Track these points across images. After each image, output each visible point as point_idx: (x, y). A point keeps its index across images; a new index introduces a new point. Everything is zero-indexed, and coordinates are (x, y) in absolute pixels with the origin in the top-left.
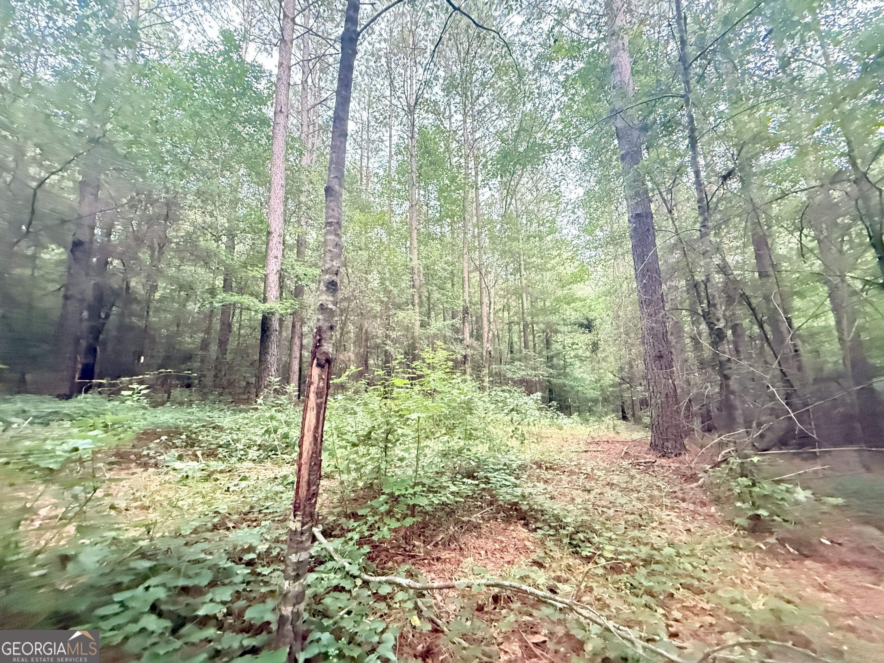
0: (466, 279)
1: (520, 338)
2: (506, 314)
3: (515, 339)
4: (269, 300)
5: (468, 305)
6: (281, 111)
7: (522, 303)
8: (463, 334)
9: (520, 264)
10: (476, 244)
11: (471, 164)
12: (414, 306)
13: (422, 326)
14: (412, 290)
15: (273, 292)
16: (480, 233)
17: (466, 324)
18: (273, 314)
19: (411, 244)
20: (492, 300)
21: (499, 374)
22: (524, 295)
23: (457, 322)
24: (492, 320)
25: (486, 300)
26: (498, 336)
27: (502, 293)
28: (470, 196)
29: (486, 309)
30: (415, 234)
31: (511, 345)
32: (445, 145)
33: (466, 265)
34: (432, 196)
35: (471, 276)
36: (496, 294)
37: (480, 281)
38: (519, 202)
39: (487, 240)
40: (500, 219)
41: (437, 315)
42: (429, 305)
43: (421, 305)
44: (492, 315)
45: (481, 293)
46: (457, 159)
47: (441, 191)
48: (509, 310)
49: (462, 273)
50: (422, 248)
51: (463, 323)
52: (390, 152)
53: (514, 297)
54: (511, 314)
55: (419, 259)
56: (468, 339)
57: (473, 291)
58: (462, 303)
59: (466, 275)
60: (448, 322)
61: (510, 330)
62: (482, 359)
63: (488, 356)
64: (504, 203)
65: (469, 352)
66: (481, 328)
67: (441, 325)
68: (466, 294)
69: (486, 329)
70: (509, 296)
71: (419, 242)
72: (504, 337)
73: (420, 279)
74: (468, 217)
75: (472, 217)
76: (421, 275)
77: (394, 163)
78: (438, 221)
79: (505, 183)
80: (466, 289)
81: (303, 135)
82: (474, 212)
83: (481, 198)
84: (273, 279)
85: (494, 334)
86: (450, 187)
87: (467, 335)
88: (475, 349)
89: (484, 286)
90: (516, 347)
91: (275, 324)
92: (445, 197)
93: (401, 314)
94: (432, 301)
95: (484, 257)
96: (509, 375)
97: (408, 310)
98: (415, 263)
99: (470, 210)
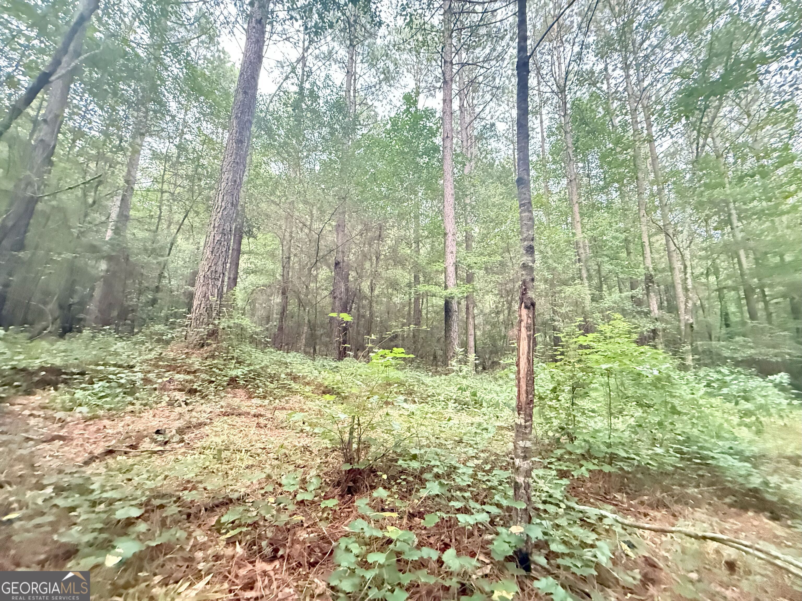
0: (647, 244)
1: (740, 306)
2: (712, 279)
3: (732, 308)
4: (449, 288)
5: (653, 273)
6: (447, 137)
7: (740, 262)
8: (649, 306)
9: (730, 215)
10: (657, 203)
11: (641, 117)
12: (582, 280)
13: (593, 300)
14: (578, 265)
15: (452, 281)
16: (660, 191)
17: (652, 294)
18: (453, 298)
19: (573, 219)
20: (688, 263)
21: (709, 352)
22: (742, 253)
23: (639, 292)
24: (690, 287)
25: (678, 265)
26: (702, 306)
27: (703, 253)
28: (642, 151)
29: (678, 276)
30: (576, 208)
31: (725, 317)
32: (604, 109)
33: (644, 228)
34: (593, 165)
35: (653, 239)
36: (693, 256)
37: (667, 244)
38: (718, 140)
39: (672, 196)
40: (690, 166)
41: (610, 288)
42: (600, 278)
43: (590, 278)
44: (689, 281)
45: (670, 256)
46: (620, 118)
47: (603, 158)
48: (717, 273)
49: (640, 237)
50: (585, 221)
51: (648, 294)
52: (543, 136)
53: (723, 257)
54: (721, 277)
55: (583, 232)
56: (656, 311)
57: (656, 256)
58: (644, 271)
59: (645, 239)
60: (625, 294)
61: (721, 298)
62: (680, 334)
63: (689, 330)
64: (694, 146)
65: (659, 325)
66: (675, 297)
67: (618, 298)
68: (648, 262)
69: (682, 298)
70: (715, 256)
71: (582, 215)
72: (711, 307)
73: (586, 253)
74: (640, 175)
75: (648, 173)
76: (587, 248)
77: (547, 146)
78: (603, 188)
79: (694, 124)
80: (648, 254)
81: (464, 150)
82: (650, 168)
83: (658, 150)
84: (451, 269)
85: (694, 304)
86: (615, 149)
87: (654, 305)
88: (667, 322)
89: (673, 248)
90: (733, 319)
91: (455, 306)
92: (609, 163)
93: (568, 290)
94: (603, 274)
95: (670, 216)
96: (727, 353)
97: (575, 284)
98: (579, 236)
99: (643, 167)
